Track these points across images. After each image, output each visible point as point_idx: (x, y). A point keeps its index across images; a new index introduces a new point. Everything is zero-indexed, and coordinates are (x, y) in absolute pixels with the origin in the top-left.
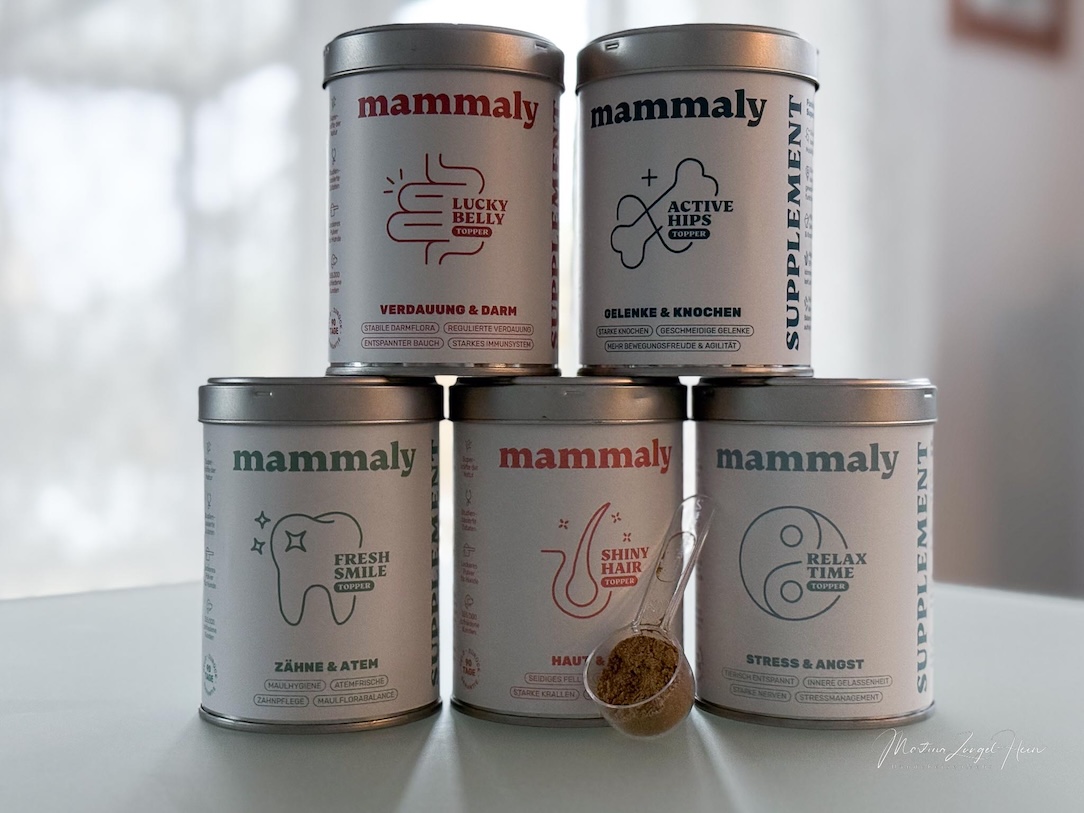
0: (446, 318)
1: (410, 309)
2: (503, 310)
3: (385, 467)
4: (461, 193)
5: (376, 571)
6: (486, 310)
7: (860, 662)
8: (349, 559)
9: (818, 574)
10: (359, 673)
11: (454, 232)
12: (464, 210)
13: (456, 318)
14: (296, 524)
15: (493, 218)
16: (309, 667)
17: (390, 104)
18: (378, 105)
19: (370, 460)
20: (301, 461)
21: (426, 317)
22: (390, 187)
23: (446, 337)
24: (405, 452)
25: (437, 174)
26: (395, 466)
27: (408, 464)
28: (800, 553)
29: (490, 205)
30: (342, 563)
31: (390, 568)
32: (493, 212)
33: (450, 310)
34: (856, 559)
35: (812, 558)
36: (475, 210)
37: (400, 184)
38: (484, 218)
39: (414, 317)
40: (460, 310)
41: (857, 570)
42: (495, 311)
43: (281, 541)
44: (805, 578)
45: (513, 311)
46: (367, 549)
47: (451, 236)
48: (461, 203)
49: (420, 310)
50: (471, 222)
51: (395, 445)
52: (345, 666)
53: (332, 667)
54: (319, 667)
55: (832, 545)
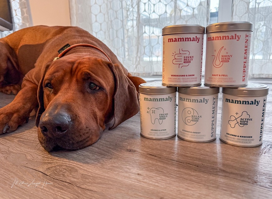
0: (182, 77)
1: (176, 76)
2: (192, 75)
3: (167, 100)
4: (185, 55)
5: (166, 116)
6: (189, 76)
7: (200, 133)
8: (162, 115)
9: (193, 119)
10: (163, 131)
11: (184, 62)
12: (186, 58)
13: (184, 77)
14: (154, 109)
15: (191, 59)
16: (156, 130)
17: (174, 40)
18: (171, 40)
19: (165, 99)
20: (154, 100)
21: (178, 77)
22: (173, 54)
23: (182, 80)
24: (170, 98)
25: (181, 52)
26: (169, 100)
27: (171, 100)
28: (191, 115)
29: (191, 57)
30: (161, 115)
31: (168, 116)
32: (191, 58)
33: (183, 76)
34: (200, 117)
35: (192, 116)
36: (188, 58)
37: (175, 54)
38: (189, 59)
39: (177, 77)
40: (185, 76)
41: (200, 118)
42: (191, 75)
43: (151, 112)
44: (191, 119)
45: (194, 75)
46: (164, 113)
47: (183, 63)
48: (185, 57)
49: (178, 76)
50: (187, 61)
51: (169, 97)
52: (161, 130)
53: (159, 130)
54: (157, 130)
55: (196, 114)
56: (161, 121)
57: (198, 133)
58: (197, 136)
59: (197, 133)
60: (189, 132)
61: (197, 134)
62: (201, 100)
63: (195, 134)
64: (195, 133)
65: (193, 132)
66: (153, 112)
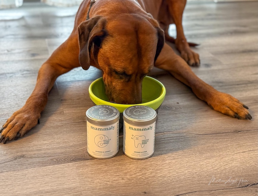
16: (138, 152)
19: (147, 129)
31: (149, 141)
41: (110, 141)
43: (135, 138)
46: (146, 139)
54: (140, 152)
56: (143, 145)
57: (109, 151)
58: (108, 153)
59: (108, 152)
60: (102, 152)
62: (110, 128)
65: (105, 152)
66: (137, 139)
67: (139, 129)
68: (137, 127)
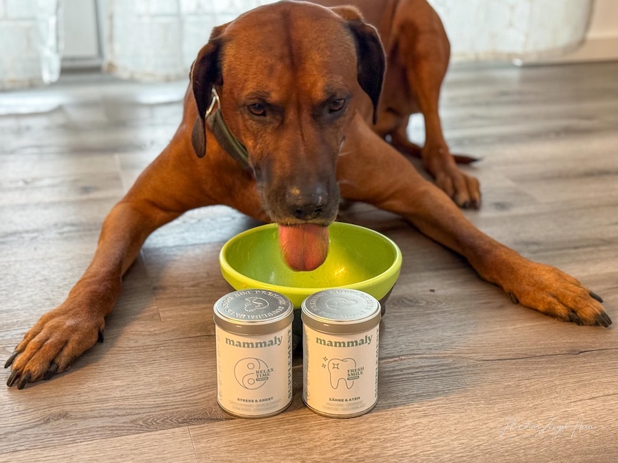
5: (360, 373)
14: (336, 362)
16: (339, 400)
19: (359, 343)
30: (350, 372)
31: (364, 372)
41: (271, 373)
43: (331, 366)
46: (357, 368)
52: (350, 400)
53: (346, 400)
54: (343, 400)
55: (263, 368)
56: (350, 382)
57: (269, 399)
58: (267, 404)
59: (266, 400)
60: (253, 401)
61: (268, 401)
62: (272, 341)
63: (264, 402)
64: (263, 400)
65: (260, 400)
66: (336, 366)
67: (339, 342)
68: (334, 339)
